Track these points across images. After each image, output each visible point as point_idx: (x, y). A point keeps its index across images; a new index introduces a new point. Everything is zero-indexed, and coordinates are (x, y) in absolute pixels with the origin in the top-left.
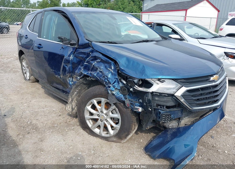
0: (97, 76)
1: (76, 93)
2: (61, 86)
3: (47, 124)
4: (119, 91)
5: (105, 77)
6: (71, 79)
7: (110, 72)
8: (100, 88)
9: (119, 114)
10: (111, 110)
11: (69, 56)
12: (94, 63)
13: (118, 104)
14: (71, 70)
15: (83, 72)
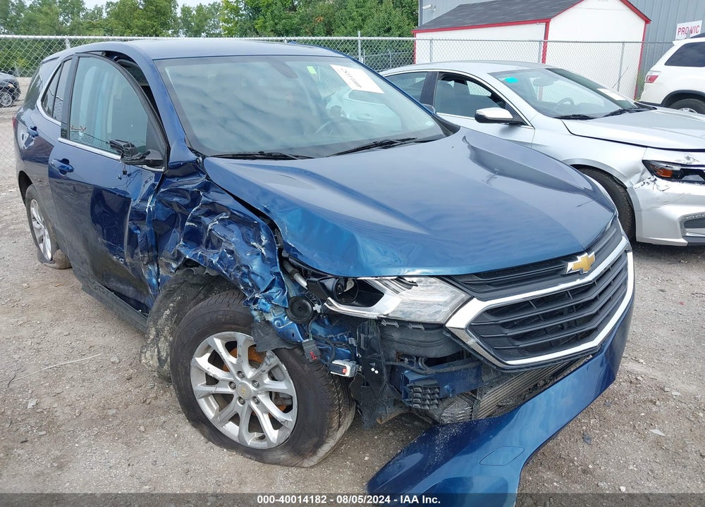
0: (221, 265)
1: (168, 312)
2: (131, 288)
3: (85, 408)
4: (285, 312)
5: (243, 268)
6: (153, 268)
7: (258, 254)
8: (231, 301)
9: (290, 382)
10: (268, 370)
11: (145, 200)
12: (212, 224)
13: (286, 353)
14: (152, 242)
15: (182, 251)
